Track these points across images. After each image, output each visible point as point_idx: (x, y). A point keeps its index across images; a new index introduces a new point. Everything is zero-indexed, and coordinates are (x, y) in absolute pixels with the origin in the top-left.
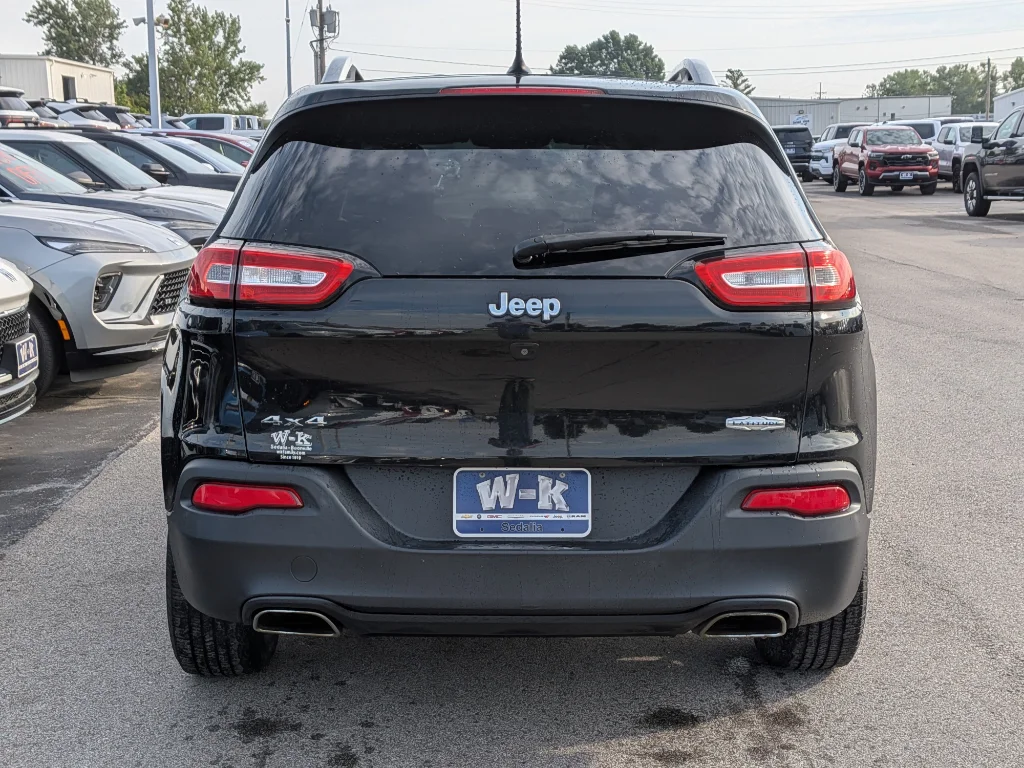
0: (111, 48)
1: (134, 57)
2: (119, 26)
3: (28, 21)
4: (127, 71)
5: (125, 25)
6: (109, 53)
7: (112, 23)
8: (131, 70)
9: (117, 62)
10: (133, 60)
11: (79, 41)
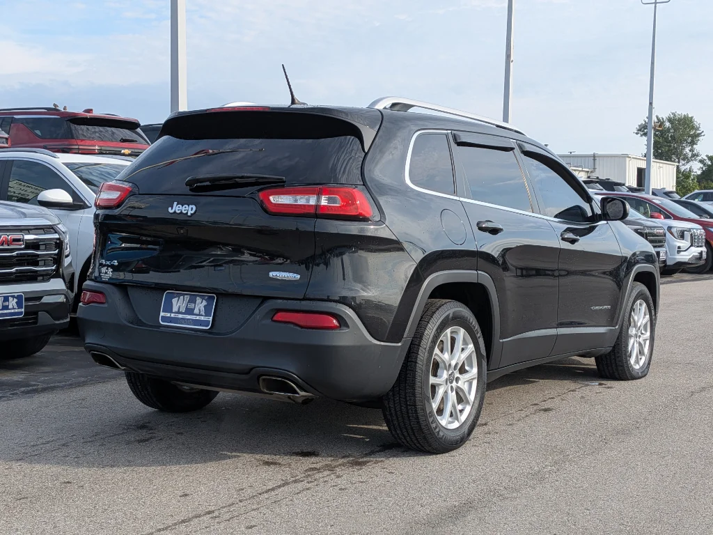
0: (691, 150)
1: (707, 156)
2: (699, 135)
3: (637, 134)
4: (702, 166)
5: (703, 134)
6: (690, 154)
7: (695, 133)
8: (704, 165)
9: (696, 160)
10: (706, 158)
11: (671, 146)
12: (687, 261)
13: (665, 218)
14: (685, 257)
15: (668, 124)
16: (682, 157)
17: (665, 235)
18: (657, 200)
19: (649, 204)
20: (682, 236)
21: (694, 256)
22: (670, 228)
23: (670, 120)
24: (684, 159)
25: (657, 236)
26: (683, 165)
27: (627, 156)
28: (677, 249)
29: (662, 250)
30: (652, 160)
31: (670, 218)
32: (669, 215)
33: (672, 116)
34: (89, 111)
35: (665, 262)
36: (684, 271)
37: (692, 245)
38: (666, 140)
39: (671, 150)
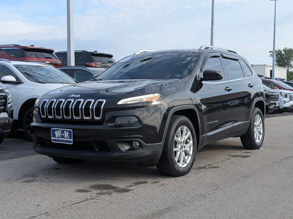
12: (288, 107)
13: (279, 89)
14: (287, 105)
15: (283, 52)
16: (290, 66)
17: (278, 96)
18: (276, 82)
19: (273, 83)
20: (286, 96)
21: (291, 105)
22: (281, 93)
23: (284, 50)
24: (290, 67)
25: (275, 96)
26: (290, 69)
27: (266, 65)
28: (284, 102)
29: (277, 102)
30: (275, 66)
31: (281, 89)
32: (281, 88)
33: (285, 49)
34: (33, 46)
35: (278, 107)
36: (287, 111)
37: (290, 100)
38: (283, 59)
39: (285, 63)
